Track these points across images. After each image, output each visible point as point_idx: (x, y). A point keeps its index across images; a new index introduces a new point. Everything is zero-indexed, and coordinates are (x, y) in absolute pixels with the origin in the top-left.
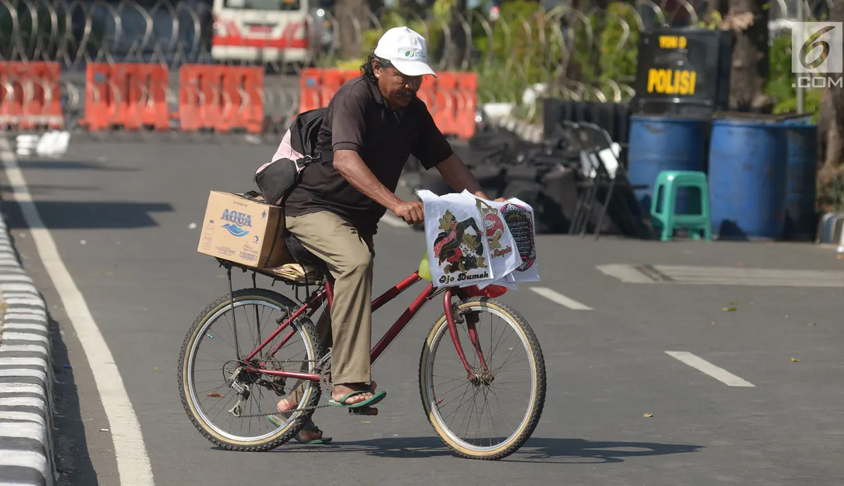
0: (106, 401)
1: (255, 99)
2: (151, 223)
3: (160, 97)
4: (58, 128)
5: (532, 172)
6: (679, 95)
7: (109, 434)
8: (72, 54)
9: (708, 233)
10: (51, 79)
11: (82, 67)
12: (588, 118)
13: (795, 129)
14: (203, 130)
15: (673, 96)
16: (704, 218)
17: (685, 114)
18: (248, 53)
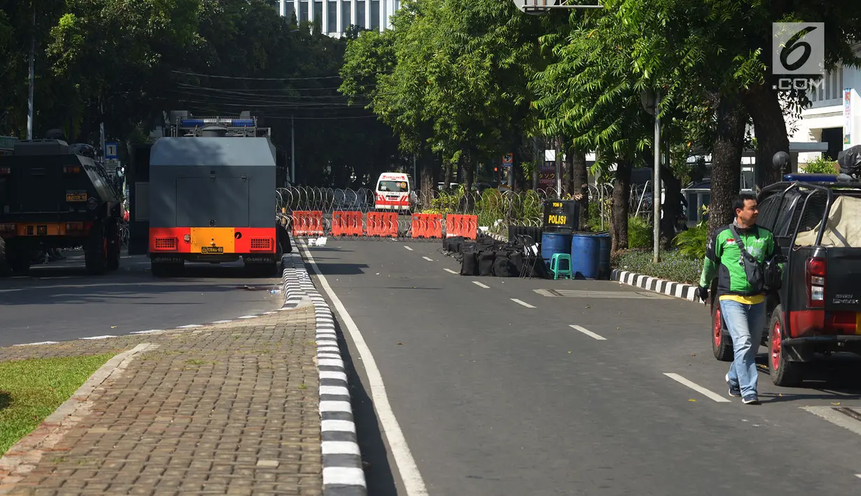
0: (358, 346)
1: (396, 224)
2: (361, 272)
3: (360, 224)
4: (322, 235)
5: (505, 253)
6: (560, 225)
7: (361, 360)
8: (328, 208)
9: (571, 277)
10: (319, 216)
11: (331, 213)
12: (526, 233)
13: (602, 237)
14: (376, 236)
15: (557, 225)
16: (570, 271)
17: (562, 232)
18: (388, 207)
